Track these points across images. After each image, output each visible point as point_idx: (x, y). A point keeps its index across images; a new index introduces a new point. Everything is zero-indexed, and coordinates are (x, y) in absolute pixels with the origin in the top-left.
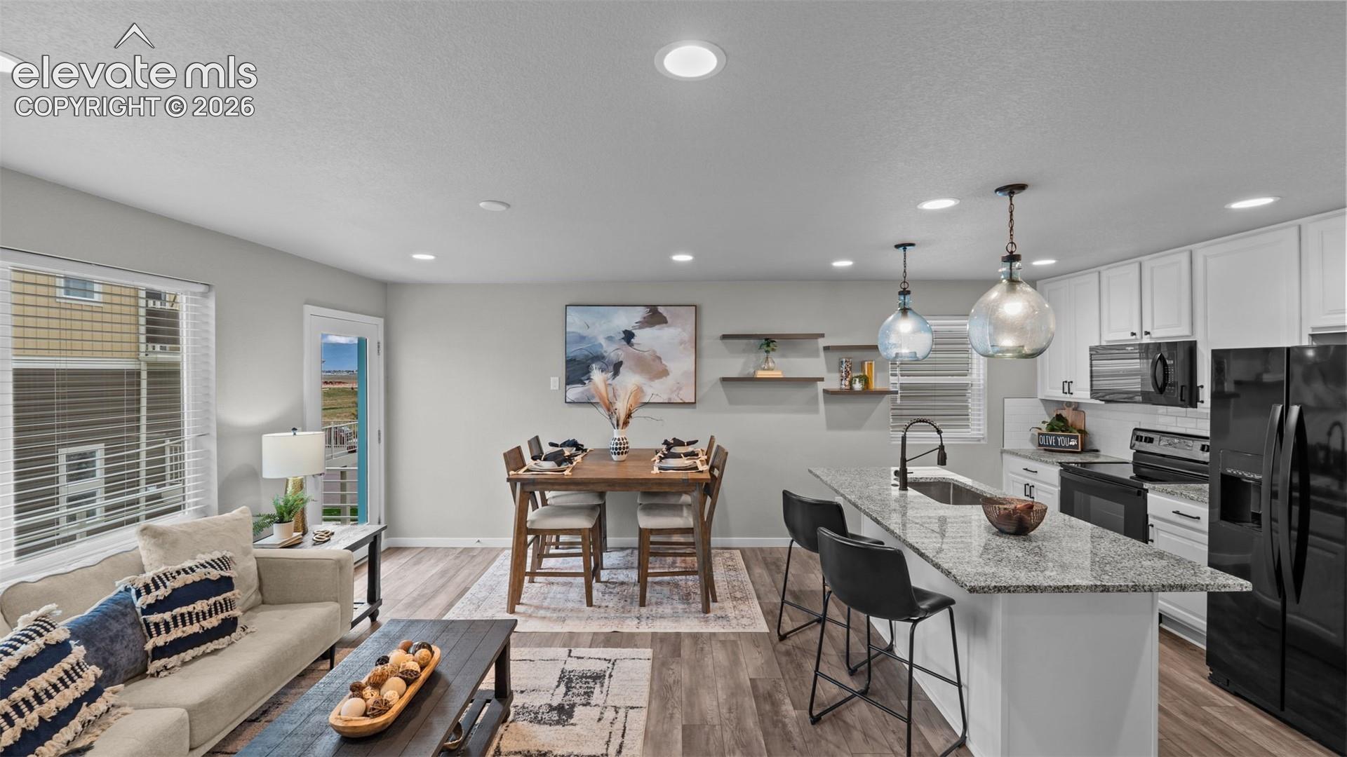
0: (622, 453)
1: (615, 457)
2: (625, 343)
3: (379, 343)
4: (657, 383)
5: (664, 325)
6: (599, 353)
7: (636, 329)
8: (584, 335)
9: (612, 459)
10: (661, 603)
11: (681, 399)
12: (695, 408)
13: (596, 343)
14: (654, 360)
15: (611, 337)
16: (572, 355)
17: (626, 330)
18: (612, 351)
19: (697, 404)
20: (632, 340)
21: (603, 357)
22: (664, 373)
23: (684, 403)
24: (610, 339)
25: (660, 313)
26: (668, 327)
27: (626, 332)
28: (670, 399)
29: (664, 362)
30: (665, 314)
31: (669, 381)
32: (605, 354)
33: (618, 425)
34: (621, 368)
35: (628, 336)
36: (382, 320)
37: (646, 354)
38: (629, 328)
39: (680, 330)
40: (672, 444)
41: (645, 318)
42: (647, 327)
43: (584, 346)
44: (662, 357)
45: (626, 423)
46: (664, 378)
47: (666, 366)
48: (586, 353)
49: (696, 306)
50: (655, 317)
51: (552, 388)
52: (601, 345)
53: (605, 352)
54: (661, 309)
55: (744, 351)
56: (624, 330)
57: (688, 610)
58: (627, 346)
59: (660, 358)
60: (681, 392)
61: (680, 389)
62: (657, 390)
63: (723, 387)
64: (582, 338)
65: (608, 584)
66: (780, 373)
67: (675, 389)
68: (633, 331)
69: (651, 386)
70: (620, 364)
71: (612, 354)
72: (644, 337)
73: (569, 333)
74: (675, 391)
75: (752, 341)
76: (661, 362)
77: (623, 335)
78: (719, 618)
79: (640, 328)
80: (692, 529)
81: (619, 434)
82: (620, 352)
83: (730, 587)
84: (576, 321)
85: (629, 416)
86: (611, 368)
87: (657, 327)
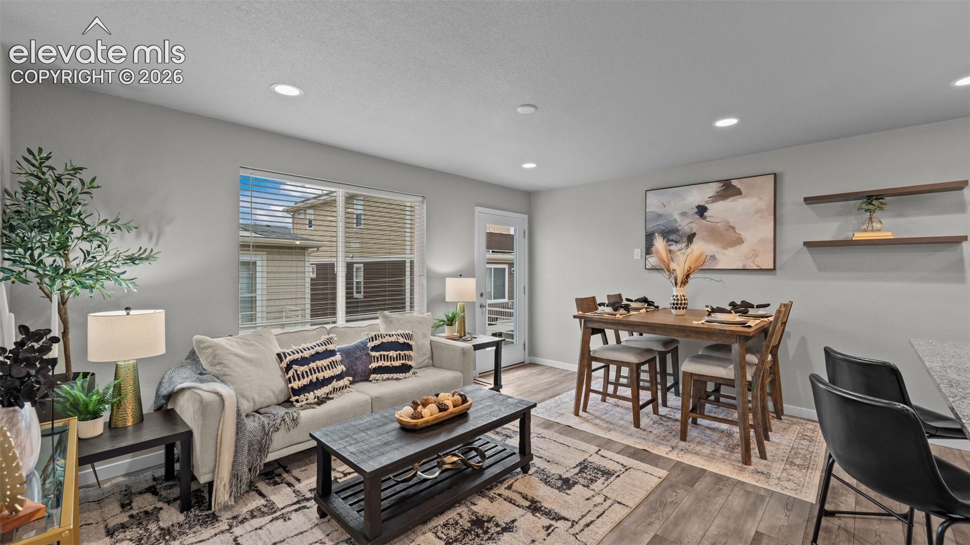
0: (680, 308)
1: (673, 311)
2: (699, 217)
3: (524, 230)
4: (731, 251)
5: (738, 196)
6: (674, 227)
7: (708, 203)
8: (661, 213)
9: (672, 314)
10: (703, 444)
11: (758, 266)
12: (775, 274)
13: (671, 219)
14: (727, 230)
15: (685, 212)
16: (650, 230)
17: (699, 206)
18: (685, 225)
19: (778, 271)
20: (705, 213)
21: (678, 231)
22: (740, 241)
23: (761, 270)
24: (684, 214)
25: (734, 186)
26: (742, 198)
27: (699, 207)
28: (745, 266)
29: (737, 232)
30: (739, 186)
31: (744, 249)
32: (679, 228)
33: (676, 284)
34: (694, 239)
35: (702, 211)
36: (527, 216)
37: (719, 224)
38: (702, 204)
39: (755, 199)
40: (738, 305)
41: (718, 192)
42: (720, 200)
43: (661, 222)
44: (735, 226)
45: (684, 282)
46: (738, 246)
47: (740, 235)
48: (663, 228)
49: (775, 174)
50: (728, 190)
51: (635, 258)
52: (675, 220)
53: (680, 226)
54: (734, 183)
55: (839, 214)
56: (697, 205)
57: (727, 456)
58: (701, 219)
59: (733, 228)
60: (757, 259)
61: (756, 256)
62: (728, 258)
63: (810, 254)
64: (659, 216)
65: (663, 418)
66: (890, 234)
67: (750, 256)
68: (706, 205)
69: (724, 254)
70: (694, 235)
71: (686, 228)
72: (717, 210)
73: (649, 212)
74: (751, 258)
75: (851, 202)
76: (735, 232)
77: (696, 210)
78: (758, 472)
79: (713, 202)
80: (733, 380)
81: (676, 291)
82: (693, 225)
83: (793, 452)
84: (654, 203)
85: (688, 276)
86: (685, 239)
87: (731, 199)
